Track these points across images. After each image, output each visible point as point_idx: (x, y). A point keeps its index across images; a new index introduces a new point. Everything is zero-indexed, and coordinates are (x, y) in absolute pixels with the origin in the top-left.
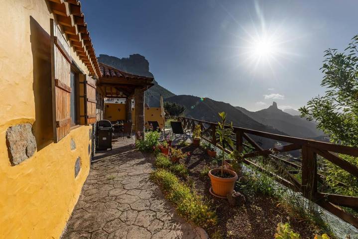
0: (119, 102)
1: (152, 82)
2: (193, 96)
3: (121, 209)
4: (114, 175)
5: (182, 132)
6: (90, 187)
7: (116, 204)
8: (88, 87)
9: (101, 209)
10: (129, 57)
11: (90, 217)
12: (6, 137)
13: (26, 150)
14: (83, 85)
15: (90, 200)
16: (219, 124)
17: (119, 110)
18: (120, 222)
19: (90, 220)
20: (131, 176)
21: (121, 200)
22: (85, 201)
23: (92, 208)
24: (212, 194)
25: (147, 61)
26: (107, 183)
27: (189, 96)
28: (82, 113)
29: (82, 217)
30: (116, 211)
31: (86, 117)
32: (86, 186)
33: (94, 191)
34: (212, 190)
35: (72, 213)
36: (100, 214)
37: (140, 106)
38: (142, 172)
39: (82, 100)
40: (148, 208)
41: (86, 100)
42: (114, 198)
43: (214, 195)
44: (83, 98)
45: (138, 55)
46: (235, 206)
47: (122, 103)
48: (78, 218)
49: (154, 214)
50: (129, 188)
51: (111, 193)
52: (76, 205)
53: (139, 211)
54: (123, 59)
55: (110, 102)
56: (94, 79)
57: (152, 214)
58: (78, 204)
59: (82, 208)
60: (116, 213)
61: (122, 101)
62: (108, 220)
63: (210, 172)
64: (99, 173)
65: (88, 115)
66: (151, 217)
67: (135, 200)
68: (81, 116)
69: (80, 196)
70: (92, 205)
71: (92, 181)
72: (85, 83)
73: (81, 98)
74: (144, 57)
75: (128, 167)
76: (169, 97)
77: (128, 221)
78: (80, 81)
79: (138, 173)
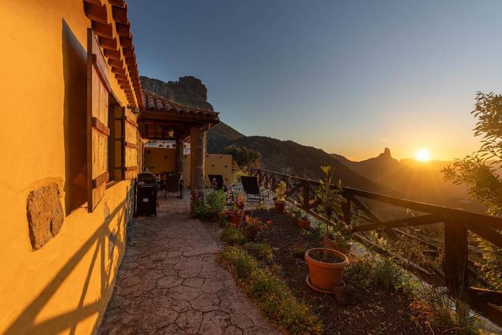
0: (165, 146)
1: (216, 119)
2: (269, 138)
3: (177, 309)
4: (163, 255)
5: (256, 192)
6: (129, 274)
7: (169, 301)
8: (127, 126)
9: (147, 309)
10: (178, 80)
11: (132, 321)
12: (28, 208)
13: (51, 225)
14: (120, 122)
15: (130, 294)
16: (321, 182)
17: (166, 157)
18: (177, 330)
19: (132, 326)
20: (188, 257)
21: (176, 294)
22: (123, 296)
23: (133, 306)
24: (311, 286)
25: (204, 86)
26: (153, 268)
27: (264, 138)
28: (118, 164)
29: (119, 321)
30: (171, 311)
31: (123, 169)
32: (122, 272)
33: (136, 280)
34: (309, 280)
35: (105, 315)
36: (146, 316)
37: (197, 153)
38: (203, 252)
39: (118, 143)
40: (216, 308)
41: (124, 145)
42: (165, 291)
43: (313, 287)
44: (120, 142)
45: (191, 78)
46: (346, 306)
47: (168, 146)
48: (114, 323)
49: (227, 317)
50: (186, 277)
51: (161, 283)
52: (110, 302)
53: (203, 313)
54: (170, 82)
55: (151, 146)
56: (135, 113)
57: (224, 318)
58: (112, 300)
59: (119, 307)
60: (170, 315)
61: (169, 145)
62: (160, 325)
63: (307, 253)
64: (139, 253)
65: (126, 166)
66: (223, 322)
67: (196, 295)
68: (116, 168)
69: (115, 288)
70: (133, 303)
71: (130, 264)
72: (123, 119)
73: (116, 142)
74: (200, 81)
75: (181, 243)
76: (235, 138)
77: (188, 328)
78: (116, 116)
79: (197, 252)
